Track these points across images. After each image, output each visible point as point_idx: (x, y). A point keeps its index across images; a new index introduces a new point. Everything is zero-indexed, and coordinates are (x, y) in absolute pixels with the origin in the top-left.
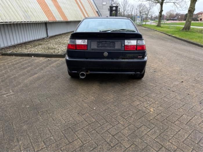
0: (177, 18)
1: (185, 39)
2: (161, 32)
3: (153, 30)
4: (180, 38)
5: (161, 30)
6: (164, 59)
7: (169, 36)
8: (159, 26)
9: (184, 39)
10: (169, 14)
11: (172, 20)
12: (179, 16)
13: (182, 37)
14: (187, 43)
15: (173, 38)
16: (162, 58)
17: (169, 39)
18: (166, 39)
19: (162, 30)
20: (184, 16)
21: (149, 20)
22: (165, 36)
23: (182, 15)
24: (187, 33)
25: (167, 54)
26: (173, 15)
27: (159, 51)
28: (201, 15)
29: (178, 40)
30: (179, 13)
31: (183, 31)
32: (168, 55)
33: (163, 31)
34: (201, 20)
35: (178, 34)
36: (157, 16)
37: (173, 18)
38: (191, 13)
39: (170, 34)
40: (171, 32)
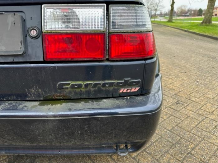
0: (189, 13)
1: (209, 35)
2: (174, 27)
3: (164, 25)
4: (201, 33)
5: (173, 25)
6: (188, 66)
7: (186, 31)
8: (170, 21)
9: (207, 34)
10: (180, 10)
11: (184, 16)
12: (192, 11)
13: (203, 32)
14: (213, 40)
15: (191, 34)
16: (184, 65)
17: (185, 35)
18: (182, 36)
19: (175, 26)
20: (197, 11)
21: (158, 17)
22: (180, 32)
23: (195, 11)
24: (208, 27)
25: (191, 57)
26: (185, 10)
27: (177, 52)
28: (216, 10)
29: (199, 37)
30: (191, 8)
31: (202, 26)
32: (193, 59)
33: (177, 26)
34: (216, 15)
35: (197, 29)
36: (167, 13)
37: (185, 14)
38: (213, 2)
39: (186, 29)
40: (187, 27)
